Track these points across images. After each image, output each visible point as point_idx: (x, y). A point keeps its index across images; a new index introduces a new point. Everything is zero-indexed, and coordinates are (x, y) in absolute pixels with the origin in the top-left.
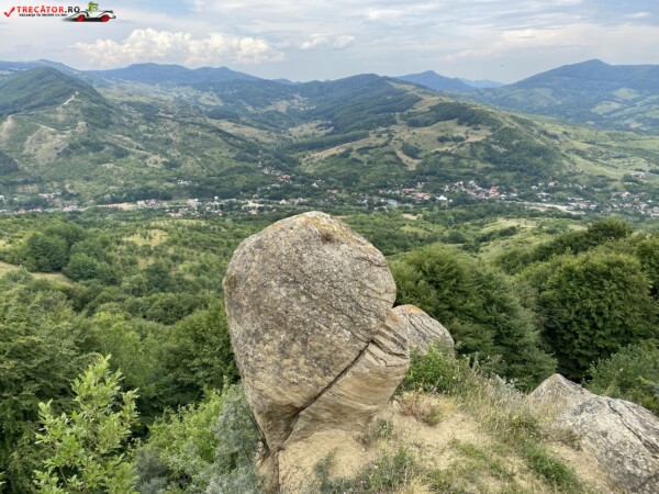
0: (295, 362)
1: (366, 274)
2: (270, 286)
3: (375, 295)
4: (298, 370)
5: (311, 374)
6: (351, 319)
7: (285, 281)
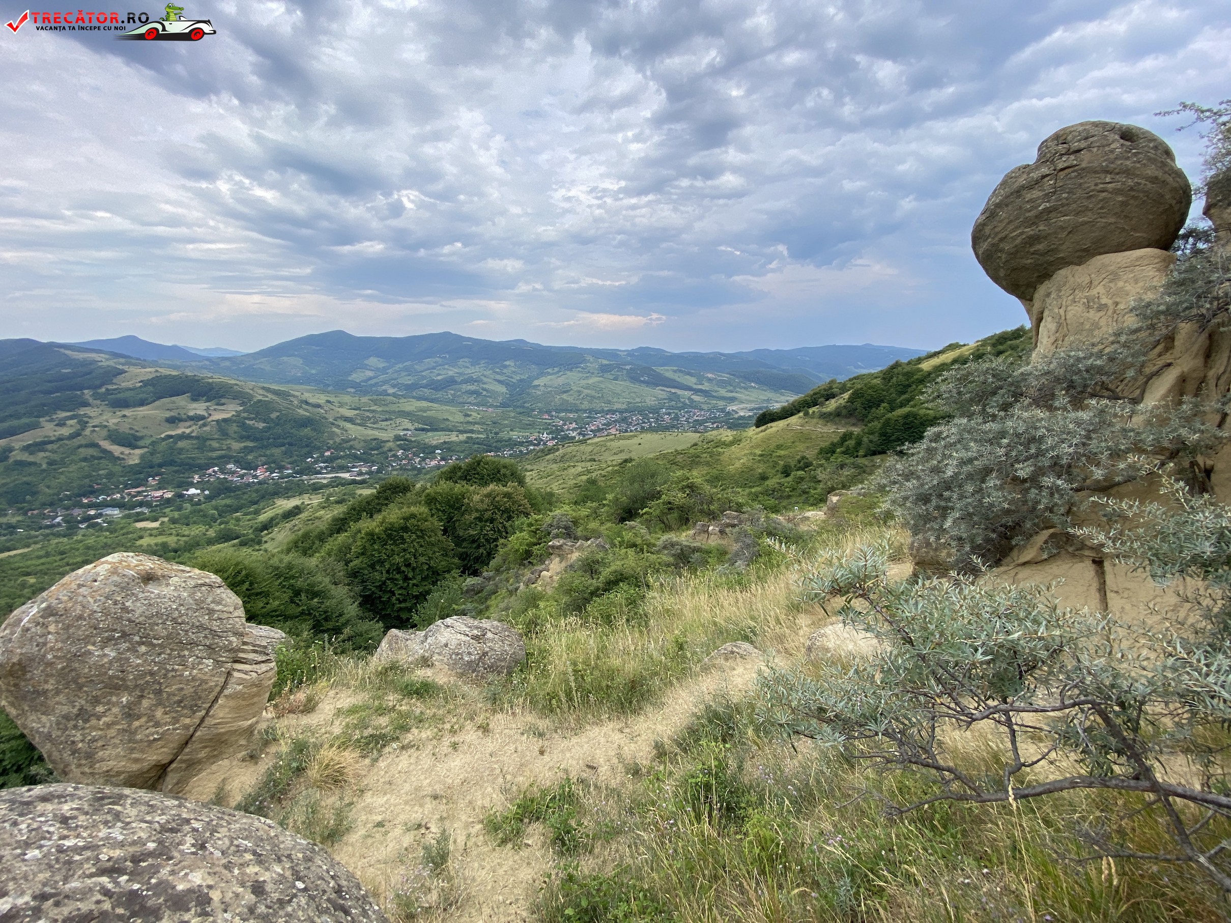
0: (151, 718)
1: (210, 599)
2: (89, 653)
3: (225, 615)
4: (157, 724)
5: (176, 720)
6: (209, 647)
7: (110, 639)
